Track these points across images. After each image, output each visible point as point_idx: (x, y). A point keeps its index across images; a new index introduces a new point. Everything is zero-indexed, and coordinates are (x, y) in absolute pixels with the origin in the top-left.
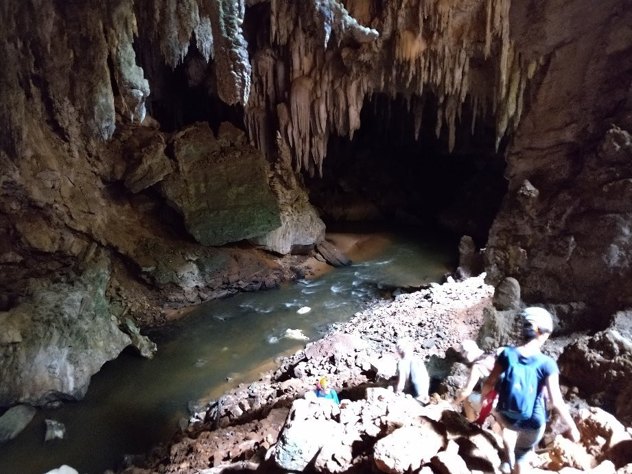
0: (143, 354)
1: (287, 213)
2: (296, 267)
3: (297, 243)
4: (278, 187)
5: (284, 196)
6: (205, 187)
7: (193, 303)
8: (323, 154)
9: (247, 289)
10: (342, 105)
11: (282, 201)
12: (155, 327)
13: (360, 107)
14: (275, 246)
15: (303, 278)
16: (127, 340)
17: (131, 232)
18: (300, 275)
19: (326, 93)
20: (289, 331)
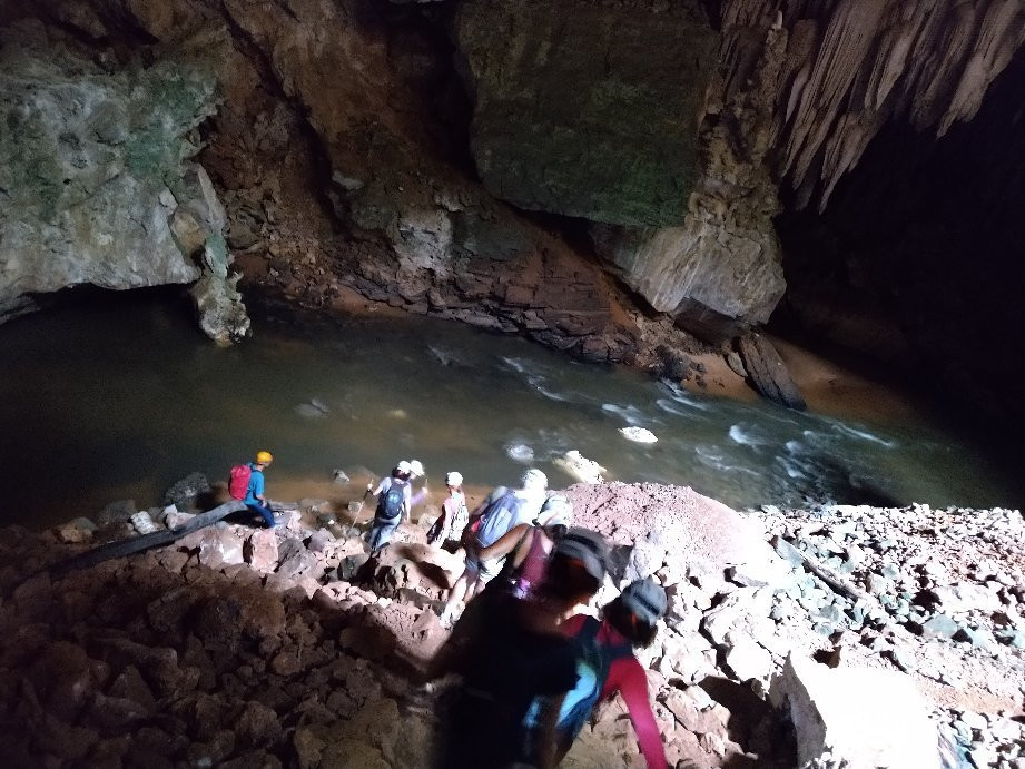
0: (206, 327)
1: (709, 216)
2: (672, 350)
3: (699, 297)
4: (719, 147)
5: (724, 171)
6: (551, 53)
7: (409, 302)
8: (849, 160)
9: (538, 336)
10: (956, 49)
11: (712, 183)
12: (296, 303)
13: (998, 67)
14: (648, 282)
15: (677, 380)
16: (182, 271)
17: (359, 100)
18: (670, 370)
19: (927, 15)
20: (574, 455)
